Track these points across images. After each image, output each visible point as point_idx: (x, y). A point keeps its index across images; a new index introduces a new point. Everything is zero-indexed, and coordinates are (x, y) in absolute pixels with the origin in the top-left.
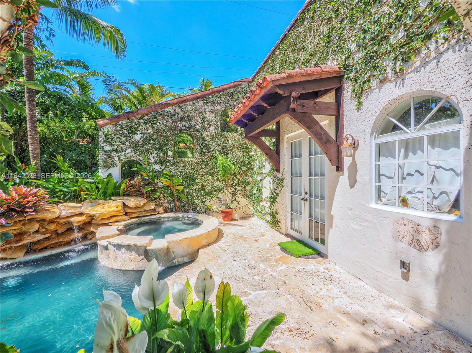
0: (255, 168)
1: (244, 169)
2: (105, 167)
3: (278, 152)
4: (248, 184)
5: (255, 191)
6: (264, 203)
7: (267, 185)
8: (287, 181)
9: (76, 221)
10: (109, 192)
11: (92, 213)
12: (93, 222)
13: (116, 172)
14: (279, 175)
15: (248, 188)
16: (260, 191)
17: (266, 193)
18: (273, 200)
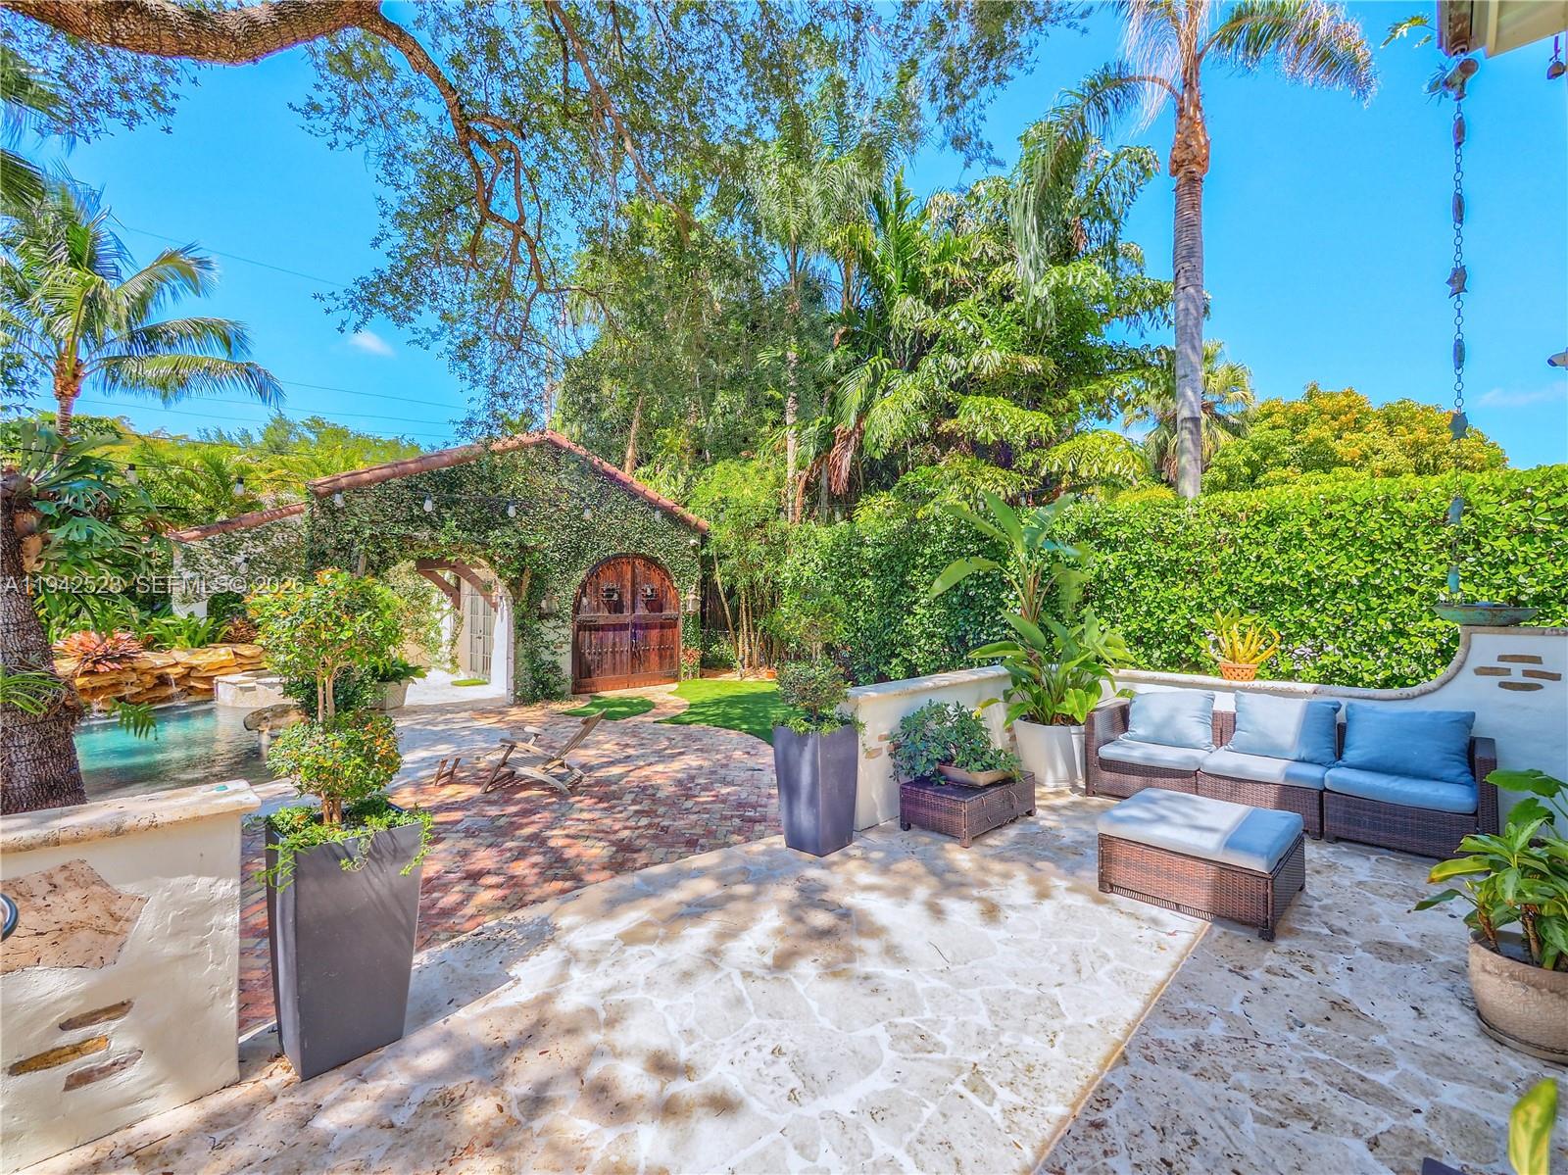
0: (434, 602)
1: (415, 603)
2: (184, 602)
3: (458, 588)
4: (423, 625)
5: (433, 634)
6: (443, 649)
7: (447, 624)
8: (467, 620)
9: (174, 673)
10: (199, 638)
11: (195, 662)
12: (194, 674)
13: (200, 609)
14: (459, 613)
15: (421, 630)
16: (438, 633)
17: (446, 636)
18: (453, 643)
